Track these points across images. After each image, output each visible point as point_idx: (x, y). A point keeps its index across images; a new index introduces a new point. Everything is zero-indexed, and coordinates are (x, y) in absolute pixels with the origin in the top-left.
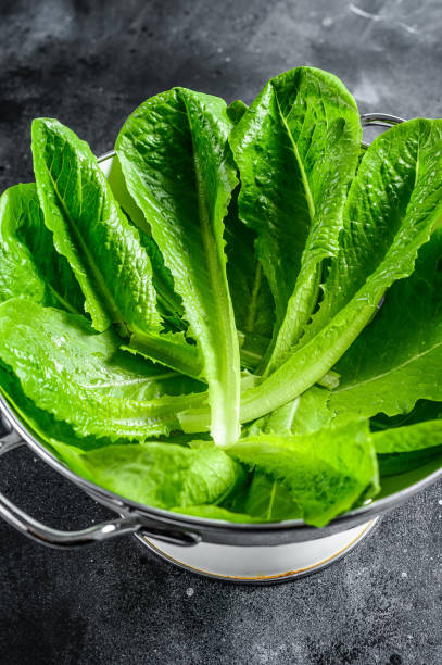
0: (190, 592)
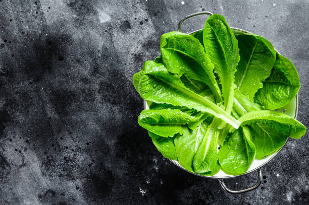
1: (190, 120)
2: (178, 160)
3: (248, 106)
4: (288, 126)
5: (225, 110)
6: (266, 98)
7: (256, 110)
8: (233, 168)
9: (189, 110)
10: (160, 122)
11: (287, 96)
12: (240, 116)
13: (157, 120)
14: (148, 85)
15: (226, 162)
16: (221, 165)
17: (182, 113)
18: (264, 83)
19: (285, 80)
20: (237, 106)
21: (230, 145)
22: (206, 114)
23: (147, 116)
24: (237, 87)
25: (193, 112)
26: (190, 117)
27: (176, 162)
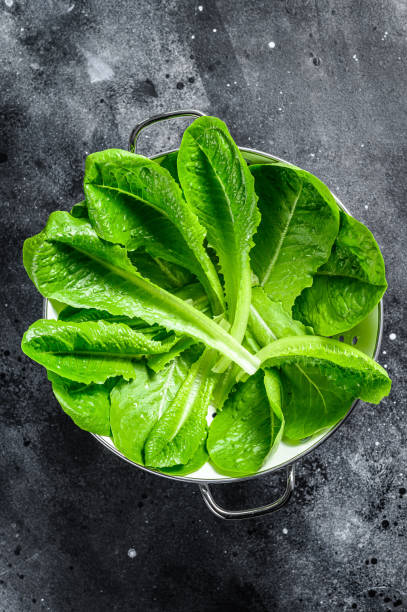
0: (285, 531)
1: (149, 349)
2: (111, 435)
3: (280, 326)
4: (358, 375)
5: (229, 332)
6: (318, 311)
7: (295, 334)
8: (234, 460)
9: (148, 326)
10: (76, 349)
11: (360, 308)
12: (261, 345)
13: (70, 346)
14: (56, 266)
15: (222, 447)
16: (211, 452)
17: (132, 333)
18: (316, 277)
19: (361, 273)
20: (257, 324)
21: (237, 409)
22: (186, 339)
23: (45, 334)
24: (260, 282)
25: (155, 332)
26: (149, 341)
27: (106, 440)
